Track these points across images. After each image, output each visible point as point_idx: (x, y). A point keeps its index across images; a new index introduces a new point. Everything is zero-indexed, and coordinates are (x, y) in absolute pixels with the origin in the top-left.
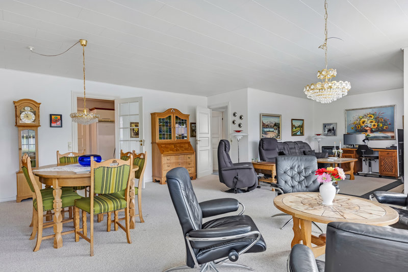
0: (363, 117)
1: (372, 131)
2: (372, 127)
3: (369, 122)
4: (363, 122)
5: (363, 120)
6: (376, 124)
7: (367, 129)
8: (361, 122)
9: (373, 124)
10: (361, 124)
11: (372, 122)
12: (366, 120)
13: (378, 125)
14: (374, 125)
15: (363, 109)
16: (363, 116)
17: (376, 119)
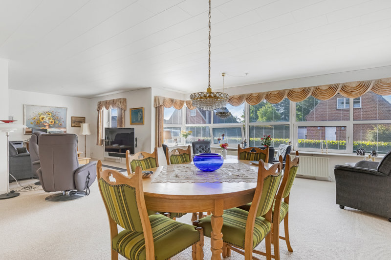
0: (42, 114)
1: (50, 127)
2: (50, 123)
3: (47, 119)
4: (43, 119)
5: (42, 116)
6: (53, 121)
7: (46, 124)
8: (40, 118)
9: (51, 120)
10: (41, 119)
11: (50, 119)
12: (45, 117)
13: (55, 122)
14: (52, 122)
15: (42, 106)
16: (42, 112)
17: (53, 116)
